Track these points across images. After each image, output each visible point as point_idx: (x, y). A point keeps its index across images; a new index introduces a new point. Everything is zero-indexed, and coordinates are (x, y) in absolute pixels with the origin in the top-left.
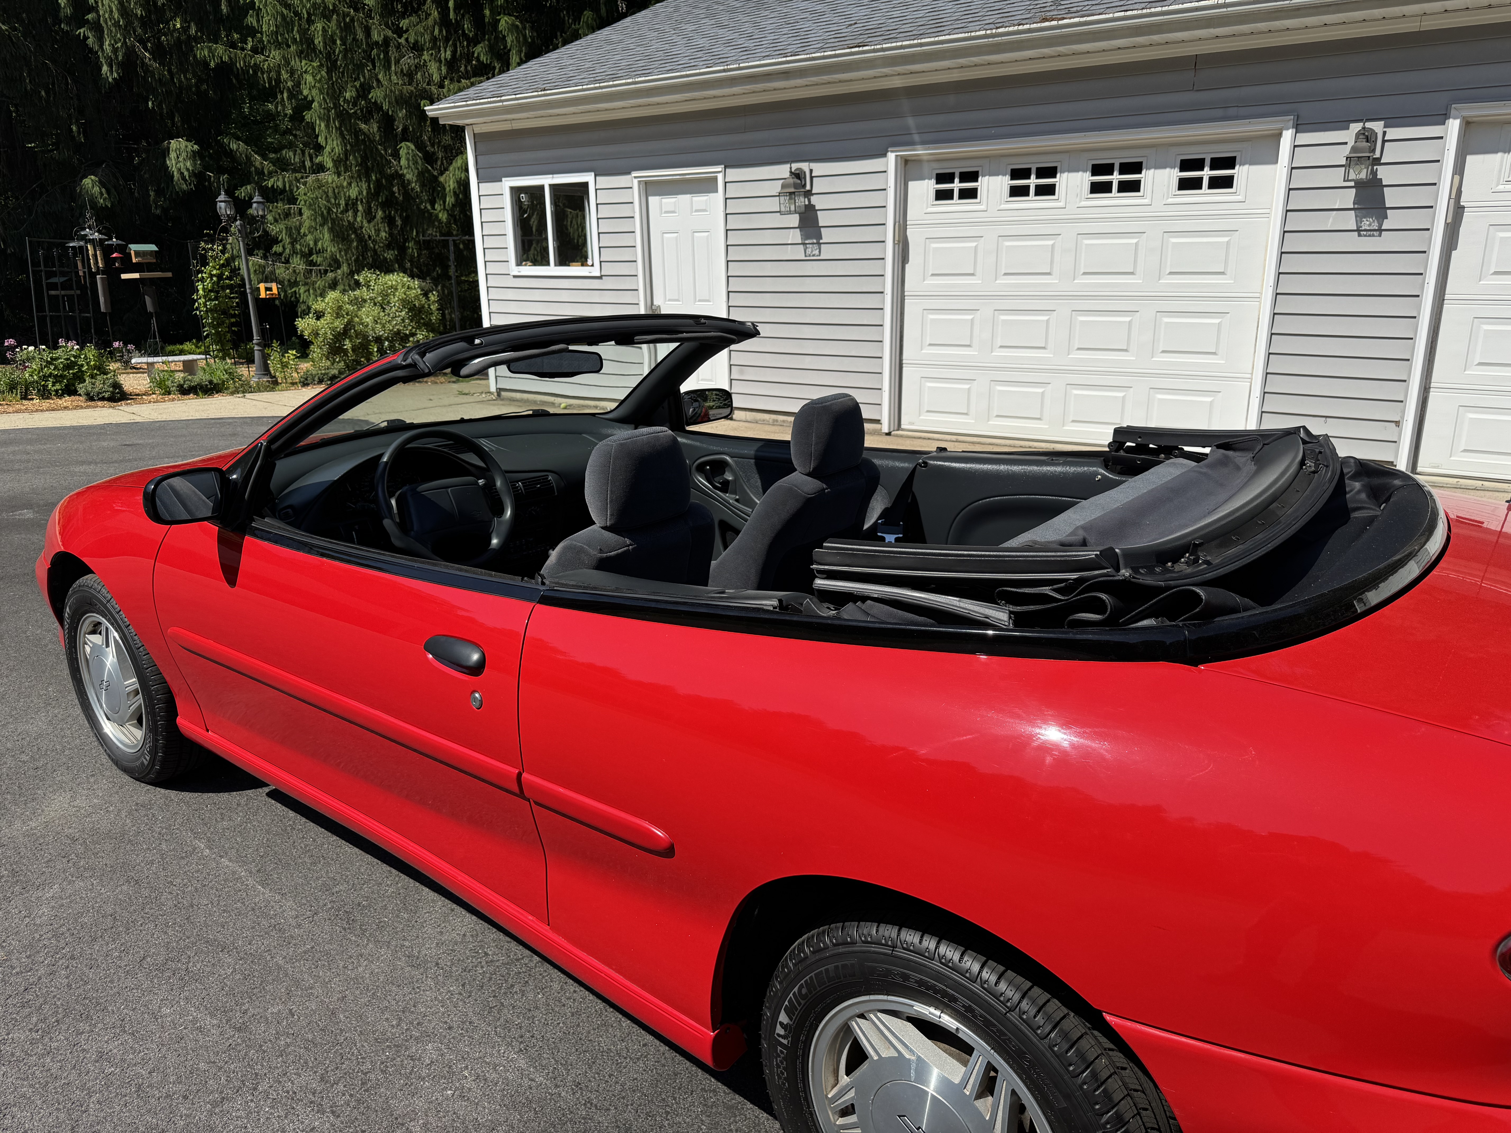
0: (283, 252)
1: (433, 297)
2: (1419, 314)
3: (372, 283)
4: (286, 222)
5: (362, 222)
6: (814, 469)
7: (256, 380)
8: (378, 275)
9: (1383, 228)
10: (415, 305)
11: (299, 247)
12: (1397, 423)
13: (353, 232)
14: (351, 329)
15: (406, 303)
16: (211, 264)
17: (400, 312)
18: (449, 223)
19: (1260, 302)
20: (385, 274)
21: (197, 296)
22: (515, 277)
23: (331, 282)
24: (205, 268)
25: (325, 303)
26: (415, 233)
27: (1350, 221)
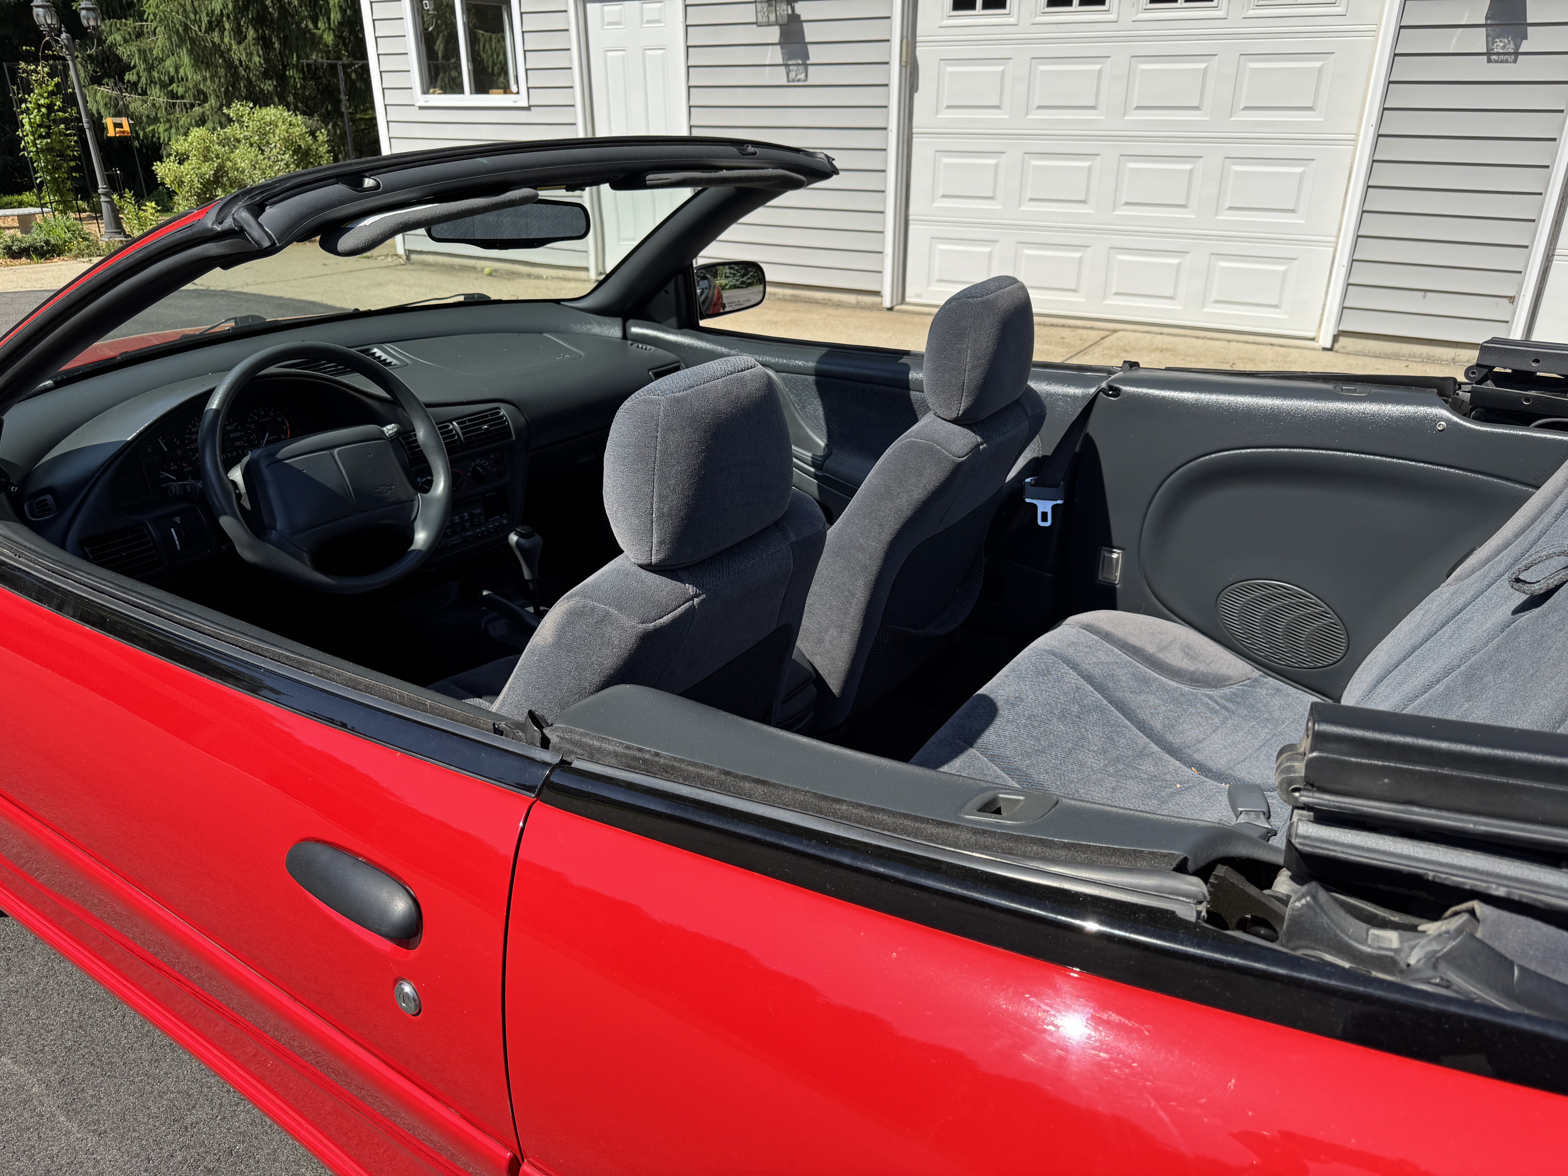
0: (139, 81)
1: (322, 136)
2: (1554, 163)
3: (245, 119)
4: (138, 43)
5: (231, 44)
6: (966, 412)
7: (107, 240)
8: (252, 108)
9: (1520, 51)
10: (300, 146)
11: (156, 75)
12: (1512, 299)
13: (220, 56)
14: (222, 177)
15: (289, 143)
16: (36, 91)
17: (283, 155)
18: (336, 45)
19: (1356, 147)
20: (260, 107)
21: (22, 132)
22: (421, 108)
23: (198, 119)
24: (29, 96)
25: (188, 142)
26: (295, 59)
27: (1478, 41)
